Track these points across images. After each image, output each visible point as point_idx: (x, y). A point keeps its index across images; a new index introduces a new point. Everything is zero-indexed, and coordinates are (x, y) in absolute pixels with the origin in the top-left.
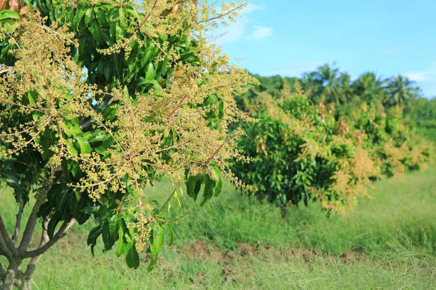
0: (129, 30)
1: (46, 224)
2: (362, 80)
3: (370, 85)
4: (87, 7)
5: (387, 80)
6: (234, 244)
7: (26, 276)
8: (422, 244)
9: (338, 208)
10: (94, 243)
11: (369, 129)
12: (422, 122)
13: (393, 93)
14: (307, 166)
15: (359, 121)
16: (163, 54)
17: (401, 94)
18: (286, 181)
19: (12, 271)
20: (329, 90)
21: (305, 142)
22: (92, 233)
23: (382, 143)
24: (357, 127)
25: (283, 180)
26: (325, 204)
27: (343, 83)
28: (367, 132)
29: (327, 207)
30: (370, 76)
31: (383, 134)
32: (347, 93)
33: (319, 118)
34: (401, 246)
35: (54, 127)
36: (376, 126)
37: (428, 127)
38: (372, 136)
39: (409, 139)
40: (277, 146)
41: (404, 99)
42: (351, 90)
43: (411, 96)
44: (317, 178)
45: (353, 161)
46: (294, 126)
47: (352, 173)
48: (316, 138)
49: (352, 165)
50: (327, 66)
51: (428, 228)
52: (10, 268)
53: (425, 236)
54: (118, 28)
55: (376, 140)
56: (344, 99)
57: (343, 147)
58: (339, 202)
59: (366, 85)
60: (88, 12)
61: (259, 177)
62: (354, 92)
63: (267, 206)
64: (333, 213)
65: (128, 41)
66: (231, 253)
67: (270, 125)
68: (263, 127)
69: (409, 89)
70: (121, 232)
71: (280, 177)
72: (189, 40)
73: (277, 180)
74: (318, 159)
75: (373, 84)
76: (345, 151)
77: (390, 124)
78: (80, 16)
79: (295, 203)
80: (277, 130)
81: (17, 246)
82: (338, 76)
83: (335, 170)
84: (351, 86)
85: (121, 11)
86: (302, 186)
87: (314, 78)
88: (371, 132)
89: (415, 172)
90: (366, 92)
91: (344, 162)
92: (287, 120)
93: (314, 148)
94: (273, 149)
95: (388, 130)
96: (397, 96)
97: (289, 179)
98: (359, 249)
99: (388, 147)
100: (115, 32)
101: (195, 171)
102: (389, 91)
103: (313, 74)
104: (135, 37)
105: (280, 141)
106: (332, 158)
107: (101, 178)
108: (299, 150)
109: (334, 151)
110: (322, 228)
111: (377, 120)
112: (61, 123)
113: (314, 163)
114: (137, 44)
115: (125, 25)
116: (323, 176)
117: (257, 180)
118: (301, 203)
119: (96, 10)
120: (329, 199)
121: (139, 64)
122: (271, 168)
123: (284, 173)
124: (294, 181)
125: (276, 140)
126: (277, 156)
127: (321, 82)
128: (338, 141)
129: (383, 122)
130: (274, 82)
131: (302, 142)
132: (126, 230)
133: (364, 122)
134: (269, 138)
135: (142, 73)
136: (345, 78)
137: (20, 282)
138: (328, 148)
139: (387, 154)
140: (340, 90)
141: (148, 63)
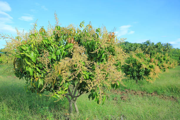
0: (98, 47)
1: (79, 91)
2: (157, 44)
3: (159, 46)
4: (88, 41)
5: (164, 44)
6: (124, 89)
7: (75, 101)
8: (173, 91)
9: (151, 81)
10: (90, 98)
11: (159, 59)
12: (174, 55)
13: (166, 47)
14: (143, 70)
15: (157, 57)
16: (106, 52)
17: (168, 47)
18: (137, 74)
19: (72, 100)
20: (149, 47)
21: (142, 65)
22: (89, 95)
23: (163, 63)
24: (156, 59)
25: (136, 74)
26: (147, 80)
27: (153, 45)
28: (158, 60)
29: (148, 81)
30: (160, 43)
31: (163, 60)
32: (154, 47)
33: (146, 58)
34: (167, 91)
35: (81, 73)
36: (161, 58)
37: (175, 56)
38: (160, 61)
39: (170, 61)
40: (135, 65)
41: (169, 49)
42: (155, 47)
43: (171, 48)
44: (145, 74)
45: (155, 69)
46: (139, 60)
47: (154, 73)
48: (145, 64)
49: (154, 70)
50: (148, 41)
51: (174, 87)
52: (72, 99)
53: (173, 89)
54: (96, 46)
55: (161, 62)
56: (153, 49)
57: (152, 66)
58: (151, 80)
59: (158, 46)
60: (89, 42)
61: (130, 73)
62: (156, 47)
63: (132, 80)
64: (149, 82)
65: (98, 50)
66: (123, 92)
67: (133, 60)
68: (132, 60)
69: (170, 46)
70: (96, 96)
71: (136, 73)
72: (113, 47)
73: (135, 74)
74: (145, 69)
75: (160, 45)
76: (152, 67)
77: (165, 58)
78: (87, 43)
79: (140, 79)
80: (135, 61)
81: (73, 94)
82: (151, 43)
83: (150, 71)
84: (155, 46)
85: (96, 42)
86: (141, 75)
87: (145, 44)
88: (160, 60)
89: (172, 69)
90: (159, 47)
91: (152, 70)
92: (138, 59)
93: (144, 66)
94: (134, 66)
95: (164, 59)
96: (167, 48)
97: (138, 73)
98: (156, 92)
99: (164, 64)
100: (95, 47)
101: (113, 83)
102: (165, 47)
103: (145, 43)
104: (99, 49)
105: (136, 64)
106: (149, 69)
107: (91, 86)
108: (140, 67)
109: (150, 67)
110: (146, 86)
111: (161, 57)
112: (82, 72)
113: (144, 70)
114: (100, 50)
115: (97, 46)
116: (147, 73)
117: (130, 74)
118: (141, 79)
119: (91, 42)
120: (148, 79)
121: (100, 54)
122: (134, 71)
123: (137, 72)
124: (139, 74)
125: (135, 64)
126: (135, 68)
127: (147, 45)
128: (151, 64)
129: (163, 57)
130: (135, 45)
131: (141, 65)
132: (97, 96)
133: (158, 57)
134: (133, 63)
135: (101, 56)
136: (153, 44)
137: (74, 102)
138: (148, 66)
139: (164, 66)
140: (152, 47)
141: (103, 53)
